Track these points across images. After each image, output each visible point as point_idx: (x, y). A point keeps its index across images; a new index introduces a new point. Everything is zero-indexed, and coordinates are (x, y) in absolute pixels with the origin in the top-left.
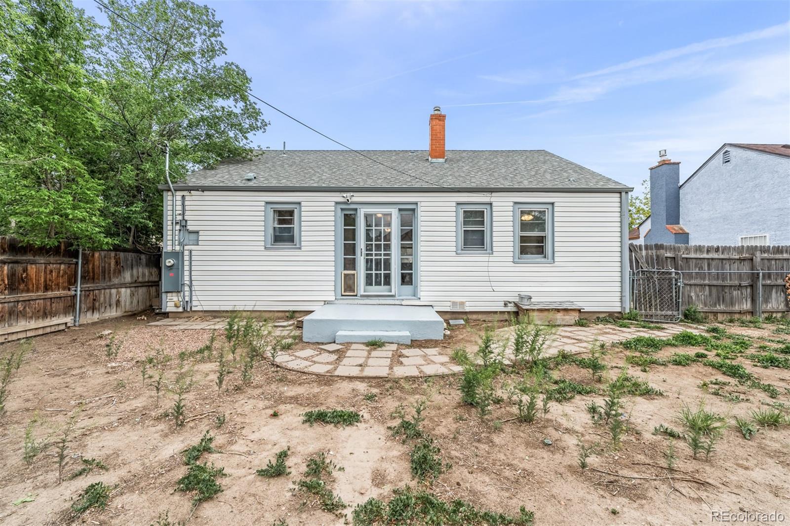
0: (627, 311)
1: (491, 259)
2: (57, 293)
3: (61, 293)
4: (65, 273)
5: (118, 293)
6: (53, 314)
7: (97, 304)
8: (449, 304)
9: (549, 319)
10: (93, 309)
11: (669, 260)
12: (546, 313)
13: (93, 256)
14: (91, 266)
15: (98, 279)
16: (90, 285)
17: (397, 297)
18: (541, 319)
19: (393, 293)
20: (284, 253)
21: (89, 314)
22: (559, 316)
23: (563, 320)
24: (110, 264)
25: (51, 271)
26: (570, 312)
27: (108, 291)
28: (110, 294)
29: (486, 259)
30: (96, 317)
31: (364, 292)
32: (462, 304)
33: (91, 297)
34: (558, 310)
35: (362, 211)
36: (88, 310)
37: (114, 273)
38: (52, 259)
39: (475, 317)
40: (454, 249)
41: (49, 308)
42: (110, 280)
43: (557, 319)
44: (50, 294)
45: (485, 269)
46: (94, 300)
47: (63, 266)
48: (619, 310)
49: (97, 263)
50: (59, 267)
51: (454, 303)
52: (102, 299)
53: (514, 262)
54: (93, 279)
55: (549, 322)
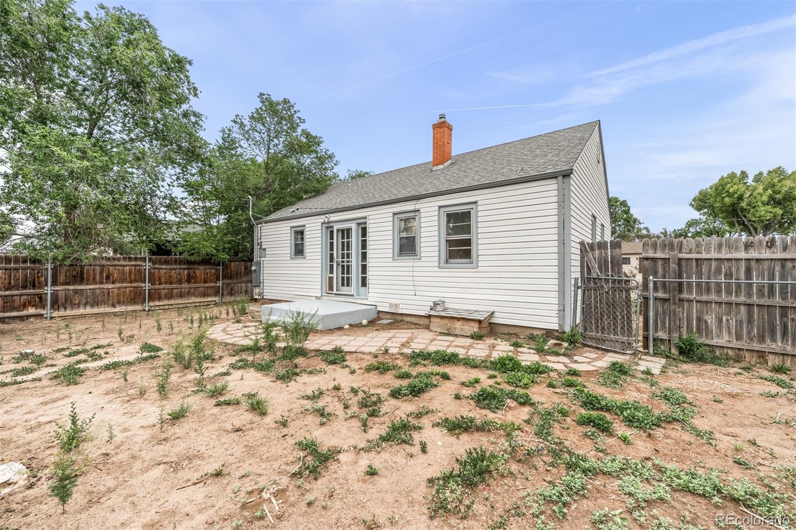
0: (567, 329)
1: (416, 264)
2: (210, 285)
3: (213, 284)
4: (214, 274)
5: (247, 286)
6: (208, 295)
7: (233, 292)
8: (388, 305)
9: (448, 327)
10: (231, 294)
11: (660, 263)
12: (446, 321)
13: (230, 265)
14: (229, 271)
15: (234, 277)
16: (229, 281)
17: (355, 297)
18: (440, 327)
19: (352, 293)
20: (299, 261)
21: (229, 297)
22: (458, 325)
23: (462, 330)
24: (241, 269)
25: (207, 273)
26: (469, 322)
27: (240, 284)
28: (241, 287)
29: (411, 264)
30: (232, 298)
31: (337, 291)
32: (397, 306)
33: (230, 287)
34: (459, 319)
35: (336, 227)
36: (228, 295)
37: (244, 275)
38: (207, 267)
39: (408, 319)
40: (391, 255)
41: (206, 292)
42: (241, 278)
43: (456, 329)
44: (206, 285)
45: (411, 274)
46: (231, 289)
47: (213, 271)
48: (556, 327)
49: (232, 269)
50: (211, 271)
51: (391, 305)
52: (236, 289)
53: (439, 267)
54: (231, 277)
55: (448, 330)
